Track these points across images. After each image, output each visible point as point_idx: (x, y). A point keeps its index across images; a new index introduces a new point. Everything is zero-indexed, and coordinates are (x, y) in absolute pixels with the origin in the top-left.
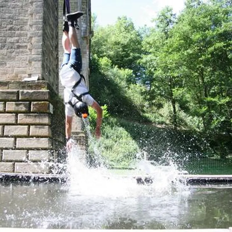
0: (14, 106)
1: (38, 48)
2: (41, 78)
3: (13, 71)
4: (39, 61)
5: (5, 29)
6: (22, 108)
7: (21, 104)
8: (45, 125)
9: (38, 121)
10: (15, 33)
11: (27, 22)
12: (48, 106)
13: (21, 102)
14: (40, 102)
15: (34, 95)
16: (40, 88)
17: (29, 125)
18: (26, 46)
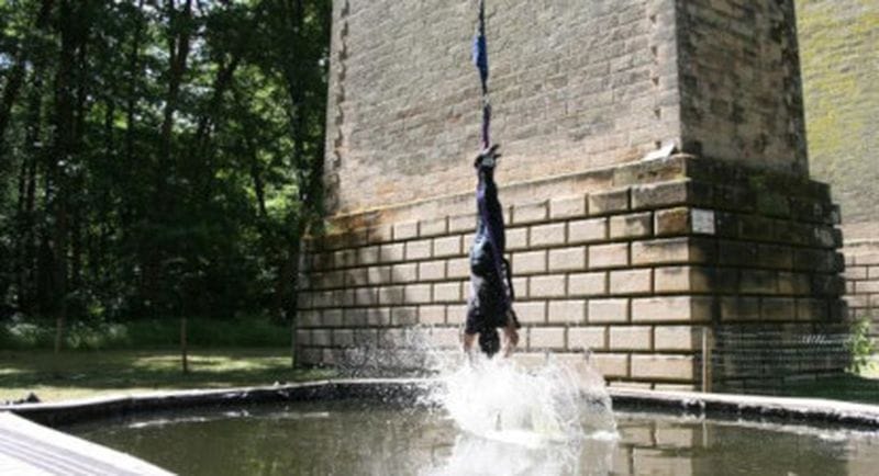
0: (624, 225)
1: (671, 72)
2: (679, 147)
3: (627, 138)
4: (673, 104)
5: (606, 39)
6: (637, 229)
7: (635, 220)
8: (680, 264)
9: (669, 257)
10: (624, 45)
11: (644, 11)
12: (685, 217)
13: (636, 215)
14: (670, 211)
15: (659, 194)
16: (671, 175)
17: (653, 266)
18: (647, 73)
